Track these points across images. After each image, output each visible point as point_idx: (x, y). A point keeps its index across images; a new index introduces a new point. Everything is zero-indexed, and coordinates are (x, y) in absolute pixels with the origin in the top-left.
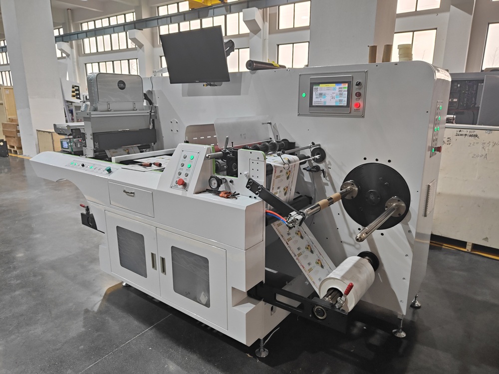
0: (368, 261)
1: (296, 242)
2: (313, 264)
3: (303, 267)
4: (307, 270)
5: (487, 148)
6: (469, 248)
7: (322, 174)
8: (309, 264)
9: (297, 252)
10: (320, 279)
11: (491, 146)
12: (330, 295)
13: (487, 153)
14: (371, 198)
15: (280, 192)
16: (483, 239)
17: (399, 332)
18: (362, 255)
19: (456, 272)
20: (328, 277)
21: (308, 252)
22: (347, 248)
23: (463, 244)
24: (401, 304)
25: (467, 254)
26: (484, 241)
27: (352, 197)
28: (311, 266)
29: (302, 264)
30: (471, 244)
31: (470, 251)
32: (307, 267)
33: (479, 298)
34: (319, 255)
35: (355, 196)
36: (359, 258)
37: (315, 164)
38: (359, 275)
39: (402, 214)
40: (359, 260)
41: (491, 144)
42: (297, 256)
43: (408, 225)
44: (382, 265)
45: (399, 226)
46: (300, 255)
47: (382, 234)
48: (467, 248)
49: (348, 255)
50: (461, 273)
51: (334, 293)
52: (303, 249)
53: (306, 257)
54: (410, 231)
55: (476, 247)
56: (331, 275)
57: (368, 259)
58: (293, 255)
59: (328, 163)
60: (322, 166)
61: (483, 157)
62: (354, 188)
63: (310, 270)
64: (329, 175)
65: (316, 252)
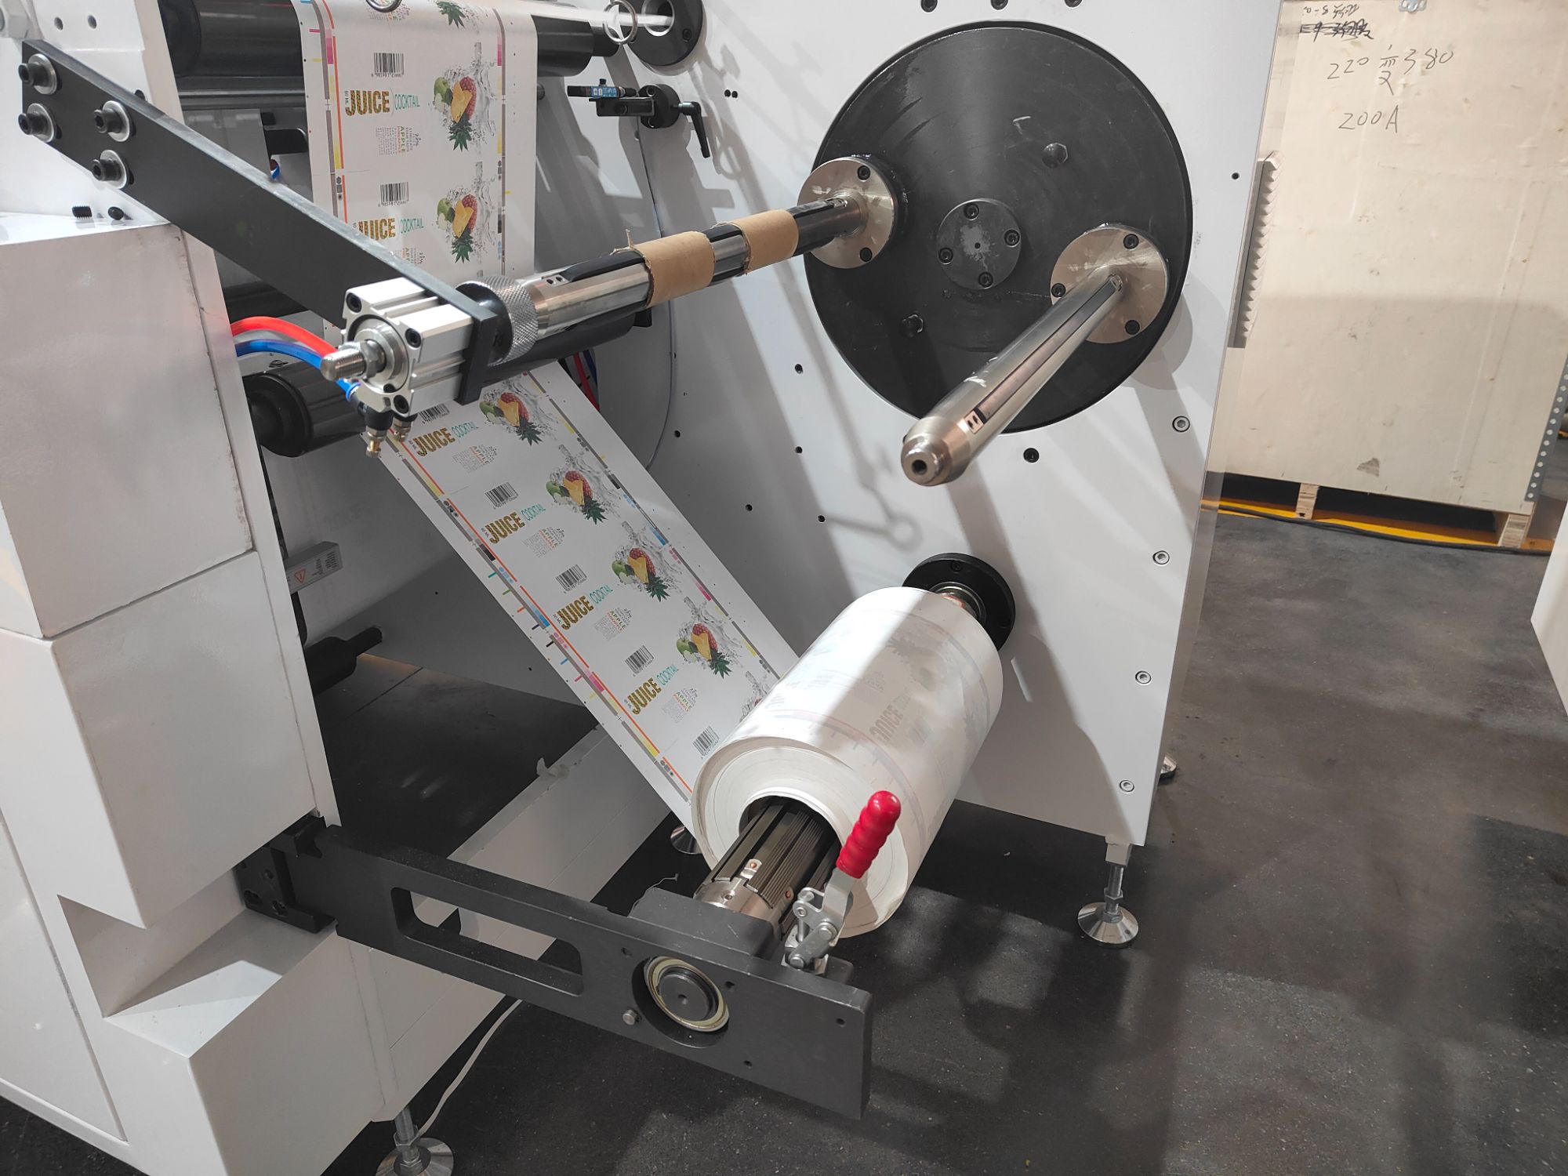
0: (958, 603)
1: (553, 536)
2: (665, 653)
3: (598, 686)
4: (622, 696)
5: (1403, 81)
6: (1306, 505)
7: (694, 133)
8: (637, 661)
9: (554, 599)
10: (704, 742)
11: (1418, 68)
12: (751, 855)
13: (1399, 102)
14: (970, 250)
15: (412, 224)
16: (1359, 468)
17: (1109, 920)
18: (928, 576)
19: (1278, 603)
20: (740, 734)
21: (634, 594)
22: (852, 548)
23: (1284, 492)
24: (1122, 796)
25: (1301, 531)
26: (1363, 473)
27: (866, 253)
28: (648, 672)
29: (593, 668)
30: (1314, 492)
31: (1308, 516)
32: (623, 682)
33: (1389, 700)
34: (699, 598)
35: (878, 243)
36: (915, 594)
37: (645, 76)
38: (922, 698)
39: (1144, 326)
40: (919, 606)
41: (1420, 60)
42: (559, 623)
43: (1171, 386)
44: (1032, 616)
45: (1123, 399)
46: (572, 615)
47: (1031, 455)
48: (1299, 506)
49: (856, 582)
50: (1300, 605)
51: (781, 830)
52: (599, 574)
53: (620, 619)
54: (1180, 423)
55: (1331, 500)
56: (762, 721)
57: (961, 596)
58: (524, 622)
59: (717, 61)
60: (684, 85)
61: (1384, 121)
62: (871, 196)
63: (641, 698)
64: (733, 140)
65: (681, 586)
